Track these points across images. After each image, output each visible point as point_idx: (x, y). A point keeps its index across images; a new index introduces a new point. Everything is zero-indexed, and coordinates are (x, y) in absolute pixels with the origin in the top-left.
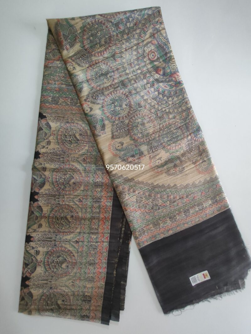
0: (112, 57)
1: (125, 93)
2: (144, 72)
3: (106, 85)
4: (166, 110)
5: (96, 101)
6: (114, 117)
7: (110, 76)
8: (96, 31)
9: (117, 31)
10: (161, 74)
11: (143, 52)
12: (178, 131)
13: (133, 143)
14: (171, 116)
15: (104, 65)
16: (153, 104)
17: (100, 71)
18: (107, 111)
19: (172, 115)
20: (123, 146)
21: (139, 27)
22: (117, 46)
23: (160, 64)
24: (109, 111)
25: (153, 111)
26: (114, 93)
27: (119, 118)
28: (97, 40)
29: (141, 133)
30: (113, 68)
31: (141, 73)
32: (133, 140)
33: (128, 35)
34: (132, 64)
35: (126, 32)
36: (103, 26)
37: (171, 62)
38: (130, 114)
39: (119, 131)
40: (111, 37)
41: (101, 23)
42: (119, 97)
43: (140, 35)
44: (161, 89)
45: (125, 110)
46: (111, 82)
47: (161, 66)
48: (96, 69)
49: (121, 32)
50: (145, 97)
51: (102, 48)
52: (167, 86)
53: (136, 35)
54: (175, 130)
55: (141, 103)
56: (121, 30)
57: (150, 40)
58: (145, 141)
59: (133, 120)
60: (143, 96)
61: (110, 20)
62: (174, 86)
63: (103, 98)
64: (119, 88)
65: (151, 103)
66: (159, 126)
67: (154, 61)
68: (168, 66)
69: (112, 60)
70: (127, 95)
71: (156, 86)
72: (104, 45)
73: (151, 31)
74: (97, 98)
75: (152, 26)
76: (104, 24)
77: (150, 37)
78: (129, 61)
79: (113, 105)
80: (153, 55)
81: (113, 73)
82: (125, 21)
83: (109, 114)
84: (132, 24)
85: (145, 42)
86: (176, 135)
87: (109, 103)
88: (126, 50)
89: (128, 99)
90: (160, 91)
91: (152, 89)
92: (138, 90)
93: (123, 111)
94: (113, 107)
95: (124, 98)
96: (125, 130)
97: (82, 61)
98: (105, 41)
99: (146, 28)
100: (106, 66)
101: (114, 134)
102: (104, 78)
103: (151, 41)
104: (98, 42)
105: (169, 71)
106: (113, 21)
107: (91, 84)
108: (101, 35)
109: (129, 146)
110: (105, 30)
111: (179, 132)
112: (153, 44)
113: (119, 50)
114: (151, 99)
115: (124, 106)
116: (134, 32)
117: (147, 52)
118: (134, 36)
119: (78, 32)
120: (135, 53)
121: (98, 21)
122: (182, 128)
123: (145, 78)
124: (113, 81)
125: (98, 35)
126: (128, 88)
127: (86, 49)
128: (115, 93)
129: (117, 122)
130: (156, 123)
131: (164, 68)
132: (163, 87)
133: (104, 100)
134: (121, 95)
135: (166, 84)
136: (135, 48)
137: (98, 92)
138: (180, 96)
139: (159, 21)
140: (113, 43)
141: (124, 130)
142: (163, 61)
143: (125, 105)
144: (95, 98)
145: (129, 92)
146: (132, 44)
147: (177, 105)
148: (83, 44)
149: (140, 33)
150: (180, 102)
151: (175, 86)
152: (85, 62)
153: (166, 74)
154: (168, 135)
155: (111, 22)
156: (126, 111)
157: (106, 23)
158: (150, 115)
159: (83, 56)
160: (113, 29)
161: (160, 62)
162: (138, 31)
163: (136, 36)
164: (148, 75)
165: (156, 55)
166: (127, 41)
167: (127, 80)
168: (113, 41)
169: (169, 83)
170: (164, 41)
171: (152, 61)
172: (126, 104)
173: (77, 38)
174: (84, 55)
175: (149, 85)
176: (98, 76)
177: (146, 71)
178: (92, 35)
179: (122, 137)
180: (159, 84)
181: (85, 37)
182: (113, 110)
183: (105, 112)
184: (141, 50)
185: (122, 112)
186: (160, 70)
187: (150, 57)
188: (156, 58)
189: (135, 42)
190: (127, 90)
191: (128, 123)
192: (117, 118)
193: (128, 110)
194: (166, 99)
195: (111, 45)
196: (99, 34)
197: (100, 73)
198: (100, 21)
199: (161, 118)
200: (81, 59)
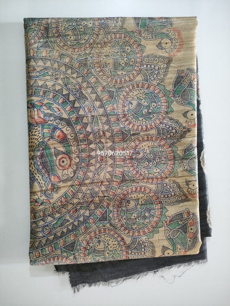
0: (126, 180)
1: (126, 121)
2: (85, 143)
3: (150, 144)
4: (72, 73)
5: (173, 125)
6: (156, 92)
7: (139, 154)
8: (138, 221)
9: (106, 211)
10: (59, 131)
11: (77, 172)
12: (64, 31)
13: (143, 40)
14: (67, 60)
15: (142, 173)
16: (89, 90)
17: (151, 166)
18: (163, 104)
19: (64, 61)
20: (159, 41)
21: (71, 206)
22: (114, 191)
23: (55, 146)
24: (159, 104)
25: (92, 80)
26: (142, 128)
27: (148, 87)
28: (140, 209)
29: (124, 52)
30: (131, 165)
31: (91, 143)
32: (140, 45)
33: (92, 201)
34: (99, 160)
35: (93, 205)
36: (124, 223)
37: (37, 143)
38: (131, 87)
39: (157, 68)
40: (118, 206)
41: (126, 229)
42: (137, 118)
43: (74, 195)
44: (67, 109)
45: (136, 98)
46: (140, 146)
47: (55, 142)
48: (155, 171)
49: (100, 207)
50: (98, 104)
51: (136, 196)
52: (56, 110)
53: (80, 197)
54: (68, 35)
55: (107, 97)
56: (100, 210)
57: (61, 184)
58: (123, 35)
59: (129, 77)
60: (101, 107)
61: (112, 227)
62: (45, 105)
63: (161, 125)
64: (132, 132)
65: (92, 93)
66: (92, 52)
67: (64, 153)
68: (44, 138)
69: (128, 176)
70: (124, 117)
71: (74, 116)
72: (132, 200)
73: (56, 196)
74: (171, 128)
75: (52, 201)
76: (122, 225)
77: (59, 188)
78: (103, 166)
79: (150, 111)
80: (63, 162)
81: (134, 157)
82: (91, 219)
83: (161, 99)
84: (82, 213)
85: (70, 183)
86: (70, 24)
87: (155, 115)
88: (102, 182)
89: (124, 111)
90: (69, 107)
91: (81, 112)
92: (104, 119)
93: (138, 96)
94: (151, 108)
95: (130, 115)
96: (147, 67)
97: (171, 190)
98: (128, 204)
99: (61, 202)
100: (140, 171)
101: (166, 66)
102: (148, 155)
103: (59, 182)
104: (139, 206)
105: (44, 130)
106: (108, 225)
107: (171, 152)
108: (132, 213)
109: (151, 37)
110: (124, 217)
111: (63, 28)
112: (58, 177)
113: (113, 185)
114: (89, 99)
115: (135, 103)
116: (82, 201)
117: (70, 170)
118: (84, 197)
119: (163, 229)
120: (90, 175)
121: (129, 233)
122: (56, 33)
123: (88, 134)
124: (137, 146)
125: (136, 215)
126: (118, 127)
127: (160, 203)
128: (140, 127)
129: (155, 82)
130: (94, 58)
131: (52, 137)
132: (63, 111)
133: (161, 123)
134: (132, 121)
135: (56, 113)
136: (87, 182)
137: (165, 137)
138: (40, 85)
139: (40, 204)
140: (118, 198)
141: (149, 66)
142: (50, 149)
143: (132, 104)
144: (172, 129)
145: (119, 120)
146: (90, 188)
147: (50, 74)
148: (162, 212)
149: (73, 198)
150: (44, 75)
151: (43, 104)
152: (168, 187)
153: (51, 127)
154: (82, 30)
155: (111, 224)
156: (134, 94)
157: (119, 226)
158: (100, 74)
159: (168, 196)
160: (111, 215)
161: (55, 148)
162: (75, 201)
163: (80, 195)
164: (81, 136)
165: (57, 161)
166: (96, 193)
167: (116, 140)
168: (116, 200)
169: (52, 113)
170: (39, 175)
171: (67, 154)
172: (130, 105)
173: (168, 222)
174: (166, 196)
175: (85, 120)
176: (157, 161)
177: (82, 144)
178: (145, 218)
179: (156, 57)
180: (67, 117)
181: (155, 219)
182: (153, 104)
183: (166, 104)
184: (79, 175)
185: (141, 95)
186: (58, 137)
187: (69, 162)
188: (60, 157)
189: (84, 188)
190: (122, 126)
191: (138, 74)
192: (151, 89)
193: (131, 94)
194: (64, 90)
195: (122, 196)
196: (134, 216)
197: (151, 163)
198: (127, 231)
199: (84, 64)
200: (173, 194)
